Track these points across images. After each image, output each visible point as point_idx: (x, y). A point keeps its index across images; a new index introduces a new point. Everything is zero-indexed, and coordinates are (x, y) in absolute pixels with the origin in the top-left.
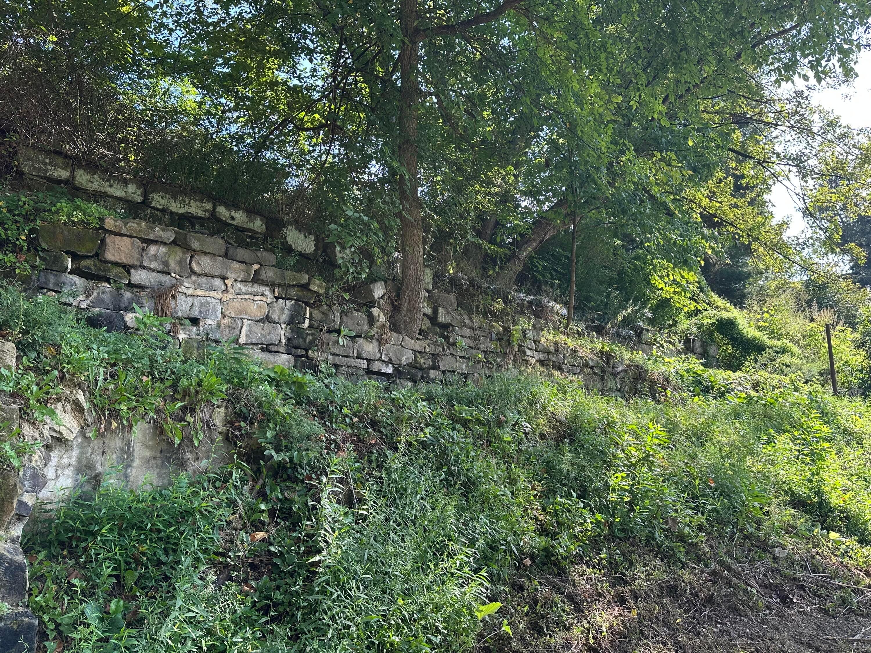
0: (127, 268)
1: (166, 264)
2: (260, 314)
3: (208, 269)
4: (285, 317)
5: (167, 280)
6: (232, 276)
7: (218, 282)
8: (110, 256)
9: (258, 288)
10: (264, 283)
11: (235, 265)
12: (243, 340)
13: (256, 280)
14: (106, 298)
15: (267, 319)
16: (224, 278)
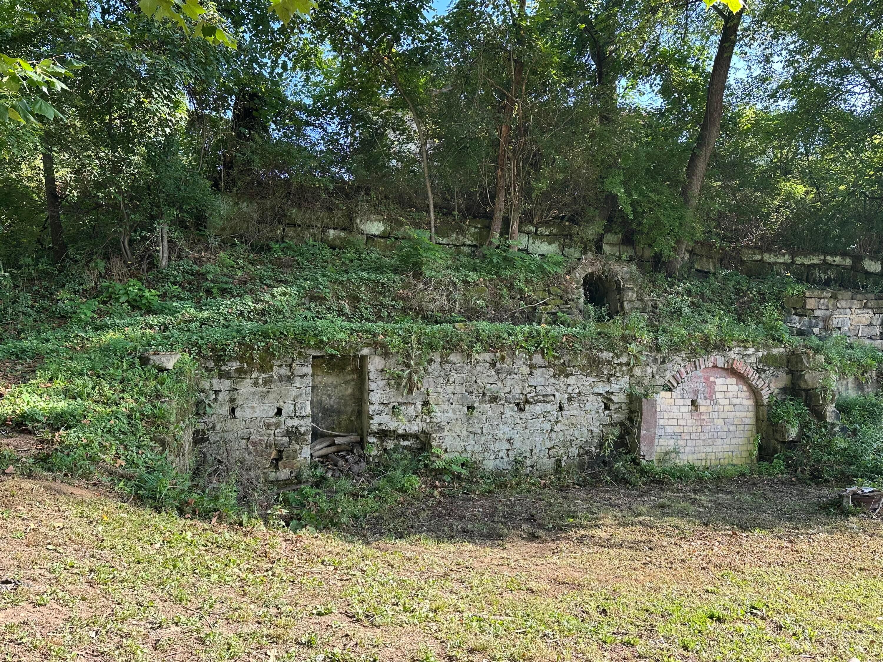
0: (813, 310)
1: (828, 306)
2: (868, 322)
3: (844, 306)
4: (879, 323)
5: (828, 313)
6: (854, 307)
7: (848, 310)
8: (808, 307)
9: (866, 311)
10: (869, 308)
11: (856, 302)
12: (860, 335)
13: (865, 307)
14: (806, 323)
15: (871, 324)
16: (850, 308)
